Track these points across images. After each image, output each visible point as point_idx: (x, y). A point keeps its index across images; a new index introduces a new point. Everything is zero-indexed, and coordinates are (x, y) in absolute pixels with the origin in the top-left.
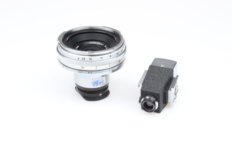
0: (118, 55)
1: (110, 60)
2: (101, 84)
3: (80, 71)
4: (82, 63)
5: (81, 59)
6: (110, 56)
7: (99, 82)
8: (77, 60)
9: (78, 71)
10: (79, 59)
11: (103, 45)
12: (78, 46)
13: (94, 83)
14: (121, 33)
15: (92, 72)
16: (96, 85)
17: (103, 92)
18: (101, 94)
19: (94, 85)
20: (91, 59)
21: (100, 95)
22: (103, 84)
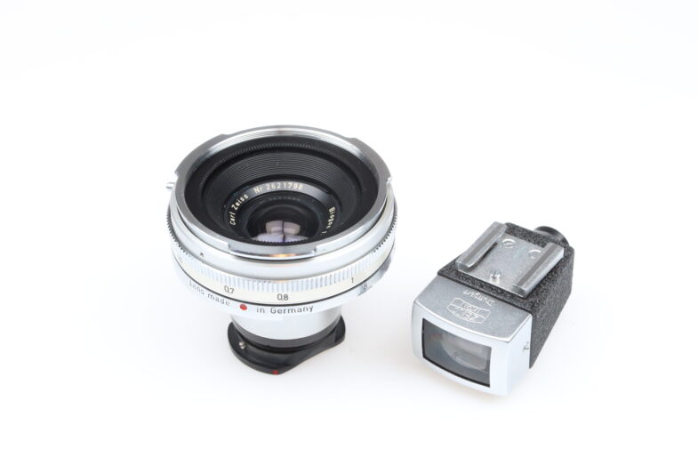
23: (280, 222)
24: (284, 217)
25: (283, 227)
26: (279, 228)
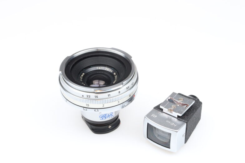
0: (128, 89)
1: (119, 96)
2: (110, 117)
3: (85, 109)
4: (87, 101)
5: (85, 96)
6: (119, 92)
7: (107, 115)
8: (81, 97)
9: (83, 108)
10: (83, 96)
11: (112, 71)
12: (83, 74)
13: (102, 116)
14: (132, 59)
15: (99, 110)
16: (104, 118)
17: (113, 123)
18: (111, 126)
19: (102, 119)
20: (97, 97)
21: (109, 127)
22: (112, 116)
23: (98, 80)
24: (100, 79)
25: (99, 82)
26: (98, 83)
